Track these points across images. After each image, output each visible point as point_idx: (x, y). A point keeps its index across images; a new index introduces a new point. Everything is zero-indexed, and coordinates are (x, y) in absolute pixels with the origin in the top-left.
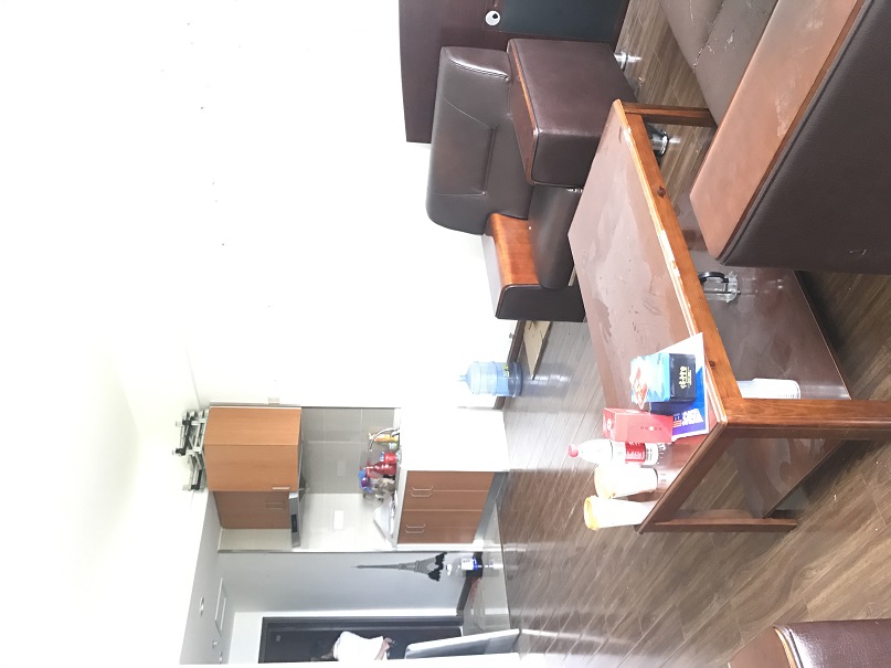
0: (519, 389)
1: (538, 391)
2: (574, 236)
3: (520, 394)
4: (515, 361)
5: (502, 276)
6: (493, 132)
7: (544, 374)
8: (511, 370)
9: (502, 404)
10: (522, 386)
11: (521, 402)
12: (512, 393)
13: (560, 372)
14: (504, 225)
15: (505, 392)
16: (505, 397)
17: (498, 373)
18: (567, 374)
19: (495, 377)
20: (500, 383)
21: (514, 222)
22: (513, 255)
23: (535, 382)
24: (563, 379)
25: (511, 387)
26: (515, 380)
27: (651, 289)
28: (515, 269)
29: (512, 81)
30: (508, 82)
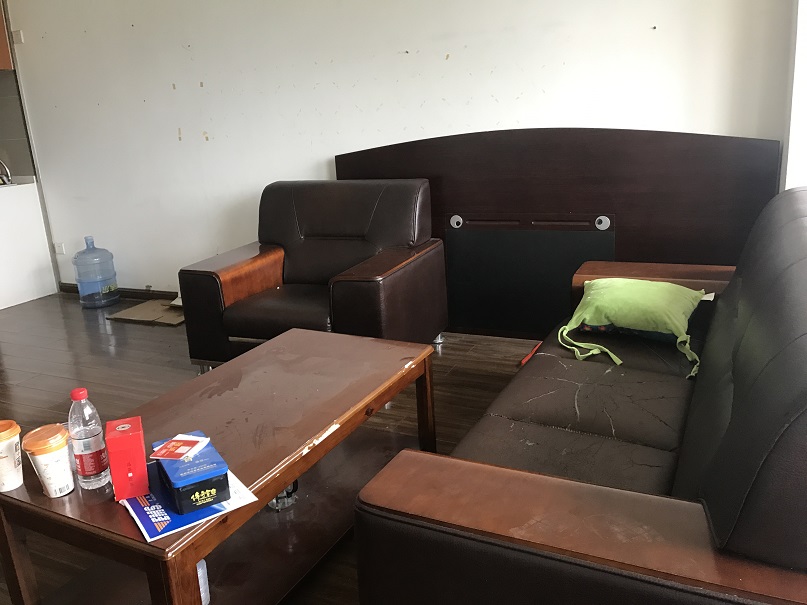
0: (91, 305)
1: (92, 327)
2: (294, 335)
3: (85, 308)
4: (121, 296)
5: (227, 269)
6: (362, 238)
7: (114, 329)
8: (111, 293)
9: (68, 291)
10: (96, 308)
11: (76, 310)
12: (84, 298)
13: (119, 344)
14: (276, 262)
15: (83, 291)
16: (78, 292)
17: (104, 281)
18: (119, 354)
19: (99, 278)
20: (93, 284)
21: (279, 272)
22: (249, 276)
23: (101, 321)
24: (112, 349)
25: (91, 297)
26: (100, 300)
27: (278, 429)
28: (236, 281)
29: (411, 248)
30: (409, 245)
